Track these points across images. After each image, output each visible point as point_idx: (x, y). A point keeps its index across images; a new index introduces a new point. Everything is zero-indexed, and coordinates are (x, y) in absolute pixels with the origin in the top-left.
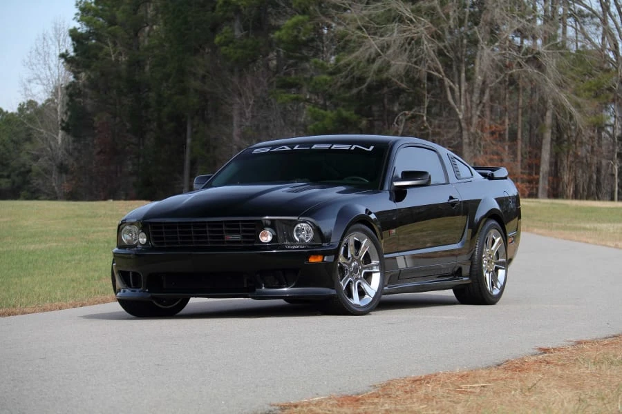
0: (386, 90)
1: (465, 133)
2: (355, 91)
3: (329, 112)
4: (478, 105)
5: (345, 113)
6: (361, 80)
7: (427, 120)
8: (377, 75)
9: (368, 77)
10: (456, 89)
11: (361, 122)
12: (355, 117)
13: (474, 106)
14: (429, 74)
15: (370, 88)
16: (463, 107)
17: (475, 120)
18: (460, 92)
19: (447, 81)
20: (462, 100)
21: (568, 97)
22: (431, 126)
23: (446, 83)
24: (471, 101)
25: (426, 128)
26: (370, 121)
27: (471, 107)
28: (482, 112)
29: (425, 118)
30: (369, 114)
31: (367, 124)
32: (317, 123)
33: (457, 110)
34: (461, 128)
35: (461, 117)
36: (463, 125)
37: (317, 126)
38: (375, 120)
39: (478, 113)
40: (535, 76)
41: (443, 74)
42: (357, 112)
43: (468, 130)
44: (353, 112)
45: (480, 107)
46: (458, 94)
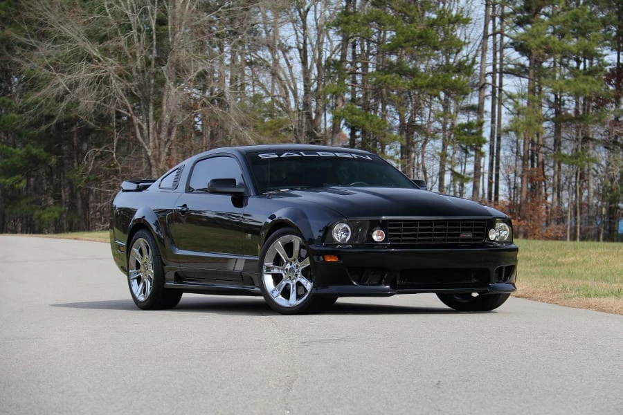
0: (75, 129)
1: (154, 169)
2: (44, 128)
3: (18, 149)
4: (166, 143)
5: (34, 151)
6: (50, 118)
7: (117, 158)
8: (66, 113)
9: (57, 115)
10: (145, 126)
11: (50, 160)
12: (45, 155)
13: (162, 143)
14: (118, 112)
15: (58, 125)
16: (151, 144)
17: (163, 157)
18: (149, 130)
19: (136, 120)
20: (151, 137)
21: (251, 135)
22: (121, 164)
23: (135, 121)
24: (159, 139)
25: (116, 165)
26: (60, 159)
27: (159, 145)
28: (170, 149)
29: (114, 155)
30: (58, 152)
31: (57, 162)
32: (5, 160)
33: (146, 147)
34: (150, 165)
35: (150, 154)
36: (152, 161)
37: (5, 163)
38: (65, 159)
39: (166, 150)
40: (220, 116)
41: (132, 112)
42: (46, 150)
43: (157, 167)
44: (42, 150)
45: (168, 145)
46: (147, 132)
